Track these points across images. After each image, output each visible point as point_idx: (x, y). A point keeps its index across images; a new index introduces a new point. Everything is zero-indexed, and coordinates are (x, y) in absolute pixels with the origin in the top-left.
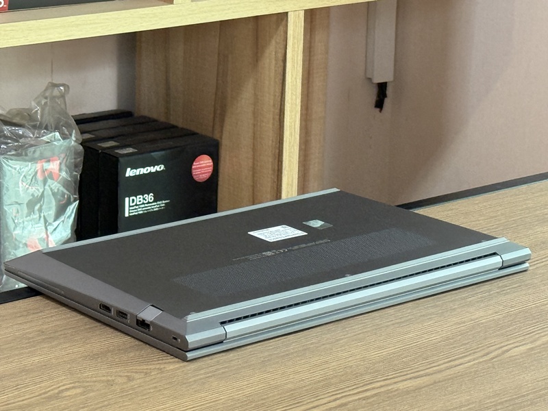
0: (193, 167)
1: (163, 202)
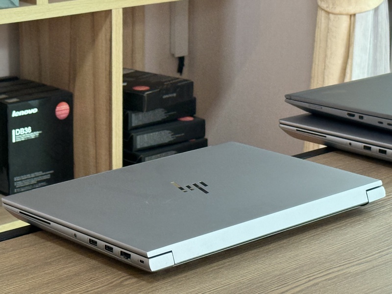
0: (57, 110)
1: (38, 132)
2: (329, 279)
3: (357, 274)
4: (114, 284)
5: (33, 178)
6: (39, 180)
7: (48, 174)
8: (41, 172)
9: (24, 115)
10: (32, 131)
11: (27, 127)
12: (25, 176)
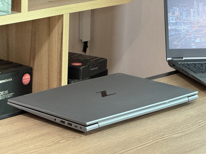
2: (164, 140)
3: (178, 138)
4: (55, 142)
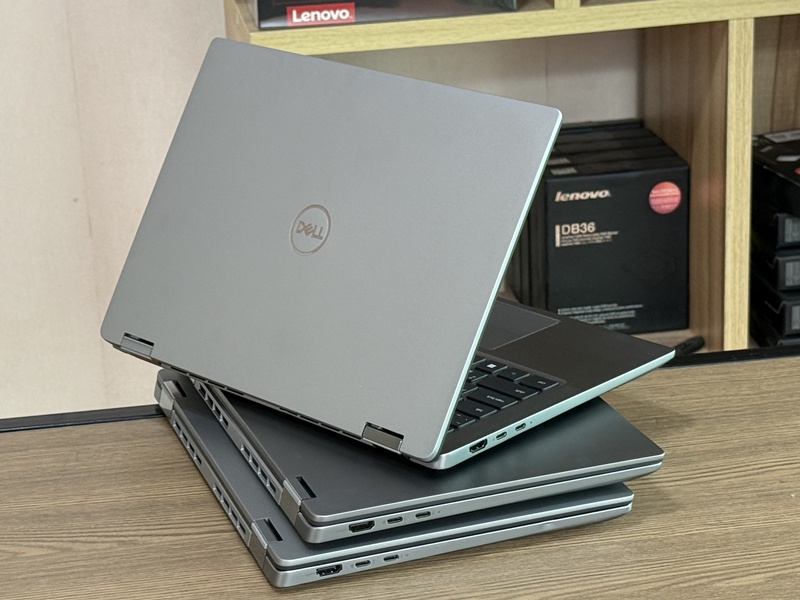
0: (651, 196)
1: (610, 233)
5: (598, 313)
6: (609, 318)
7: (630, 310)
8: (615, 305)
9: (580, 200)
10: (597, 231)
11: (588, 223)
12: (580, 308)
